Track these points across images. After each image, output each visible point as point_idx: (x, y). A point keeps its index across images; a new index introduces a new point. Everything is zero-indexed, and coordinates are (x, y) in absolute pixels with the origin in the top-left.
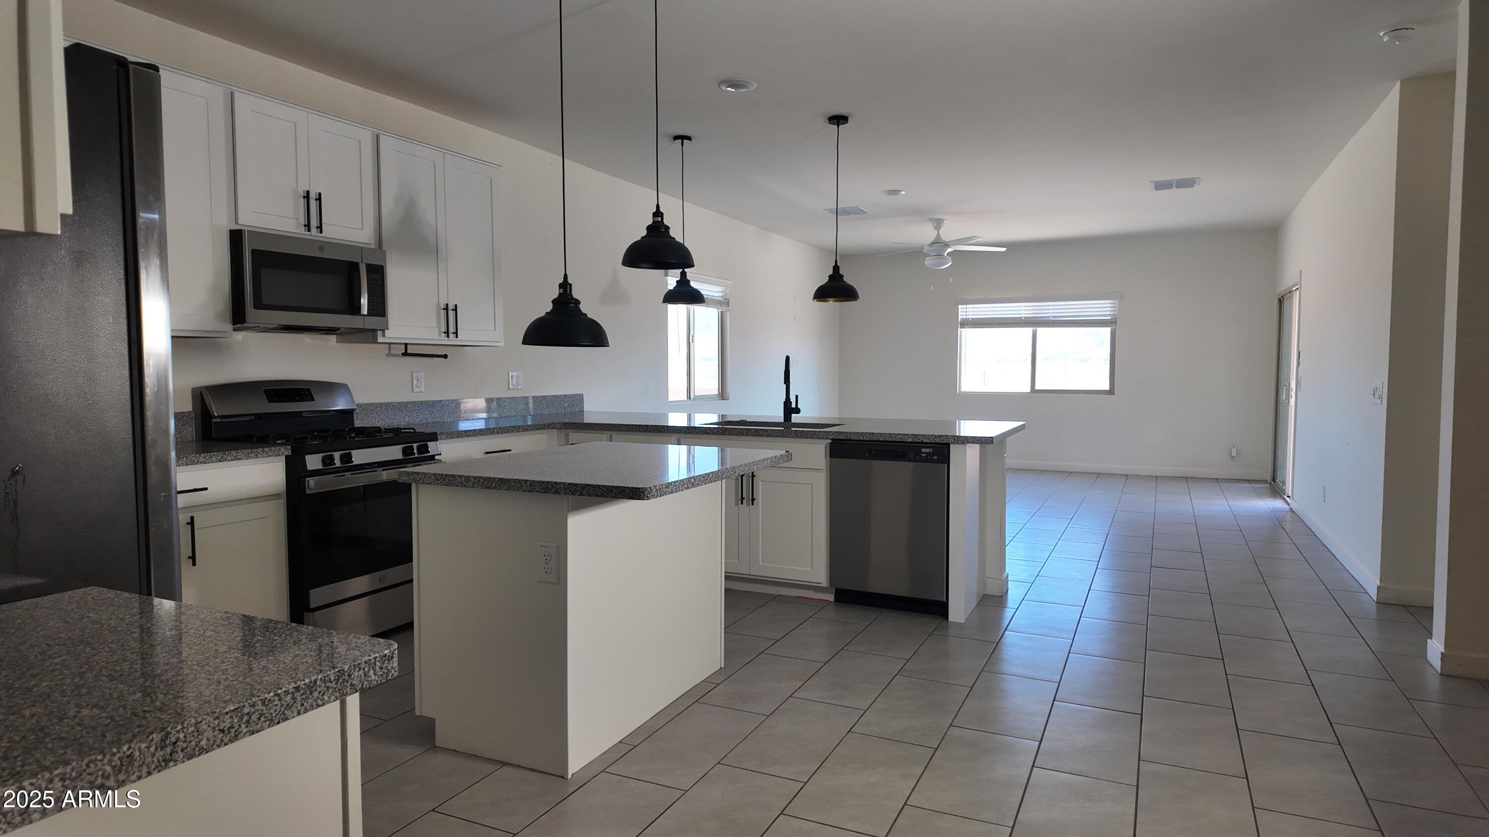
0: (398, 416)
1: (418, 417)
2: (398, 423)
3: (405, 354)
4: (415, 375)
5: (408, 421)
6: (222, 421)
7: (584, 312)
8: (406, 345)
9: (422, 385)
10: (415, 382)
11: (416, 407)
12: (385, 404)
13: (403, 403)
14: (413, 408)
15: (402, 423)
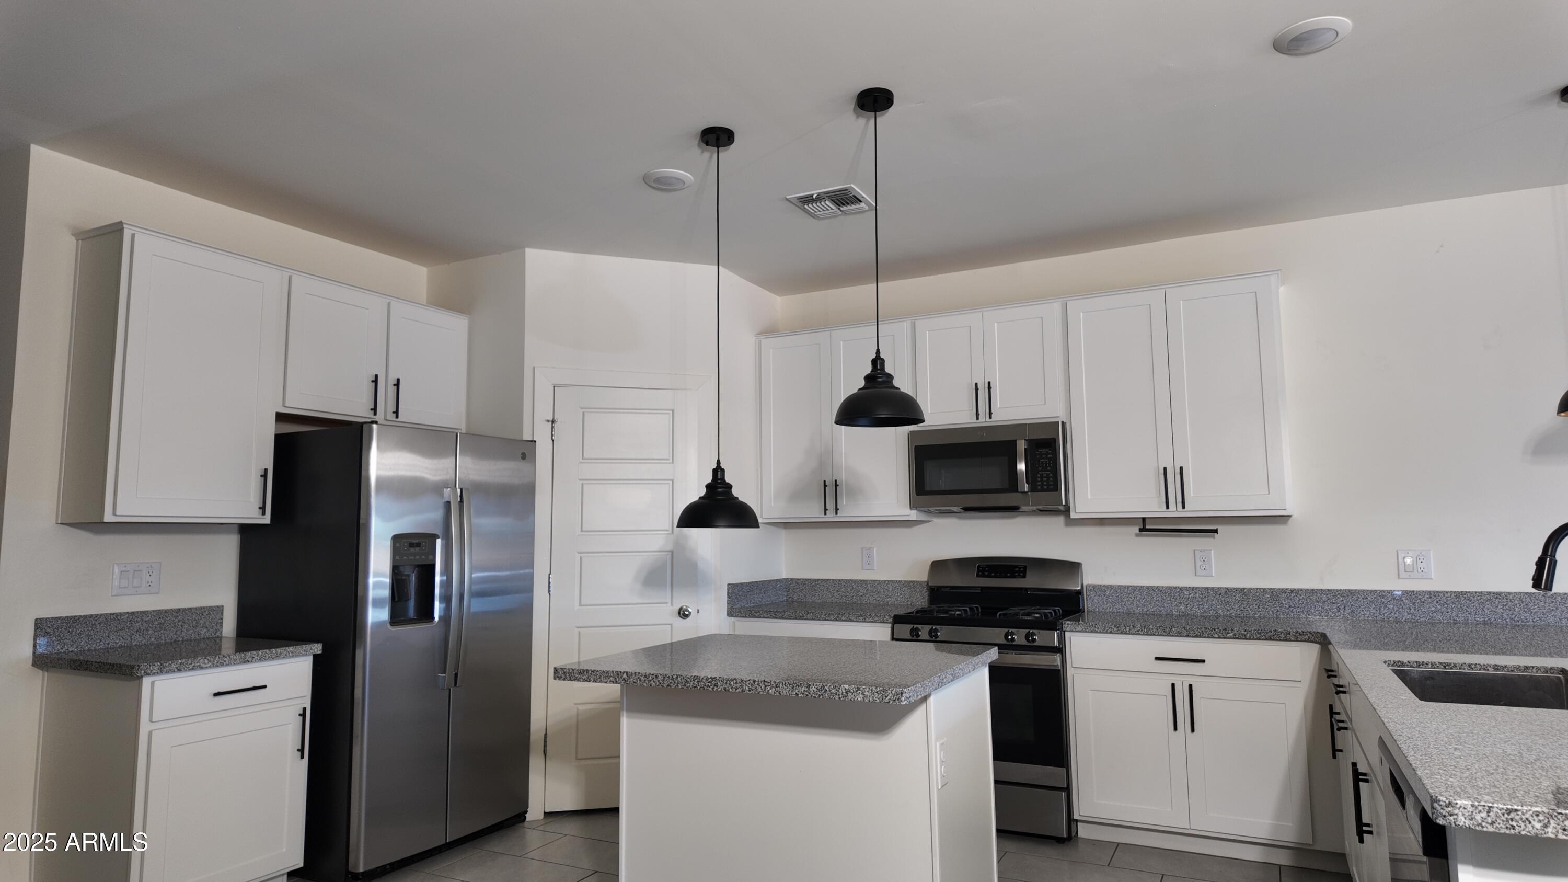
0: (1168, 604)
1: (1201, 607)
2: (1168, 611)
3: (1143, 530)
4: (1198, 555)
5: (1183, 610)
6: (951, 591)
7: (735, 495)
8: (1144, 519)
9: (1211, 566)
10: (1199, 563)
11: (1197, 595)
12: (1148, 588)
13: (1176, 588)
14: (1192, 595)
15: (1174, 613)
